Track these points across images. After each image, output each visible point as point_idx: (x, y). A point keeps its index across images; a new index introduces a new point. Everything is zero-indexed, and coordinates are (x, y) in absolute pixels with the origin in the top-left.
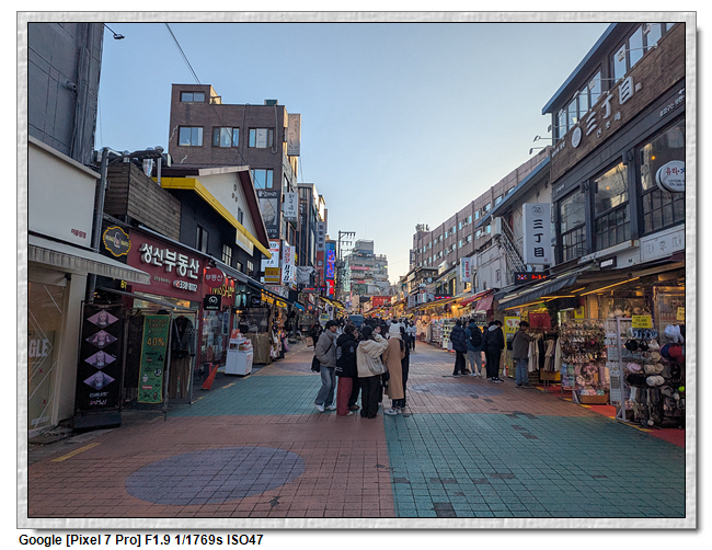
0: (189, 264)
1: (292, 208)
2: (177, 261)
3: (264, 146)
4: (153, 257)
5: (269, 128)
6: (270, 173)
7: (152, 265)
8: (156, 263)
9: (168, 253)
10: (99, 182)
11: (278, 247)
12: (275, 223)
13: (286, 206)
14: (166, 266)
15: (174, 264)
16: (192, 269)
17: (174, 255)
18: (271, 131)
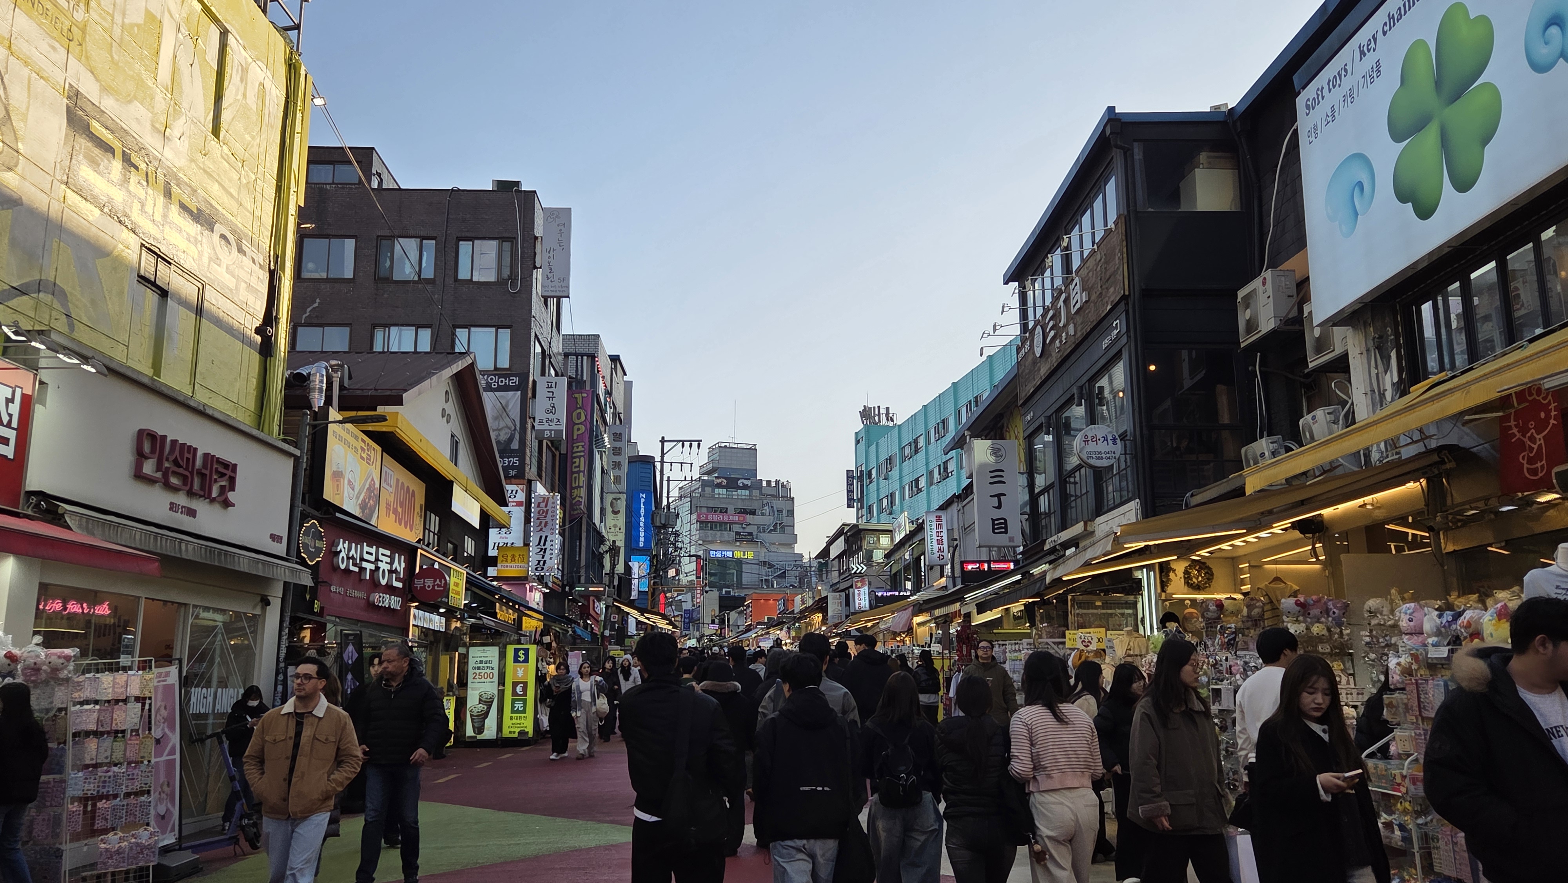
0: (391, 563)
1: (552, 410)
2: (377, 560)
3: (490, 277)
4: (348, 558)
5: (502, 239)
6: (505, 335)
7: (347, 571)
8: (352, 568)
9: (366, 549)
10: (297, 459)
11: (521, 496)
12: (515, 445)
13: (540, 407)
14: (362, 569)
15: (373, 567)
16: (396, 571)
17: (373, 550)
18: (507, 246)
